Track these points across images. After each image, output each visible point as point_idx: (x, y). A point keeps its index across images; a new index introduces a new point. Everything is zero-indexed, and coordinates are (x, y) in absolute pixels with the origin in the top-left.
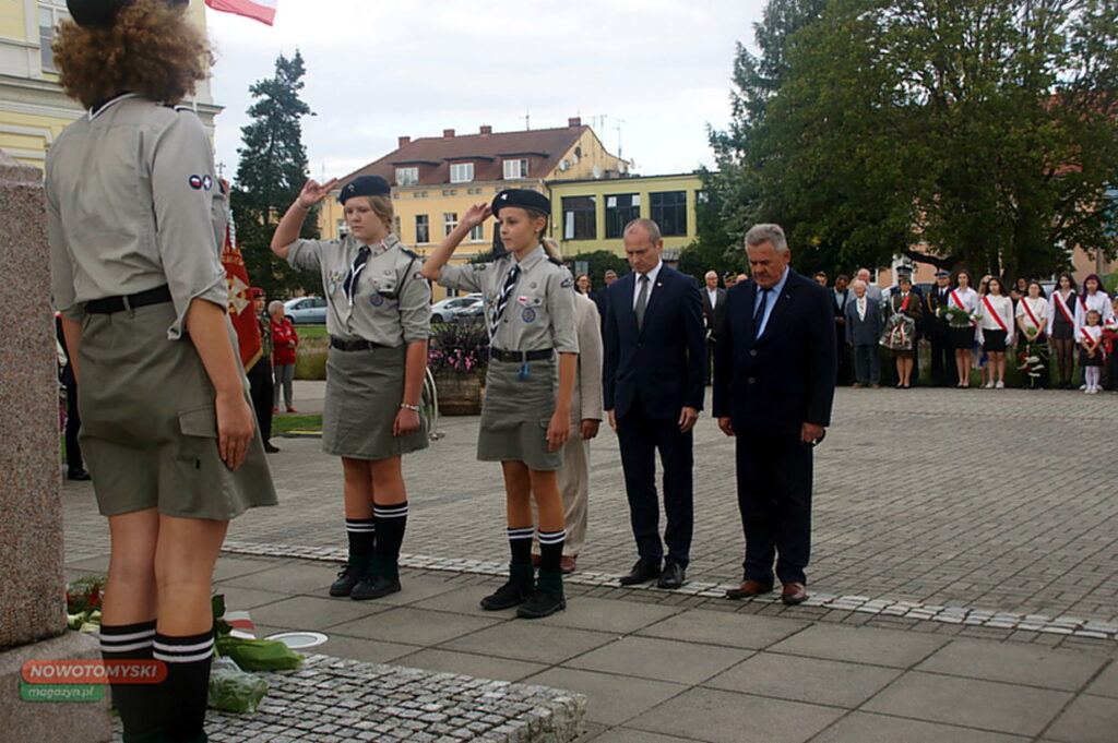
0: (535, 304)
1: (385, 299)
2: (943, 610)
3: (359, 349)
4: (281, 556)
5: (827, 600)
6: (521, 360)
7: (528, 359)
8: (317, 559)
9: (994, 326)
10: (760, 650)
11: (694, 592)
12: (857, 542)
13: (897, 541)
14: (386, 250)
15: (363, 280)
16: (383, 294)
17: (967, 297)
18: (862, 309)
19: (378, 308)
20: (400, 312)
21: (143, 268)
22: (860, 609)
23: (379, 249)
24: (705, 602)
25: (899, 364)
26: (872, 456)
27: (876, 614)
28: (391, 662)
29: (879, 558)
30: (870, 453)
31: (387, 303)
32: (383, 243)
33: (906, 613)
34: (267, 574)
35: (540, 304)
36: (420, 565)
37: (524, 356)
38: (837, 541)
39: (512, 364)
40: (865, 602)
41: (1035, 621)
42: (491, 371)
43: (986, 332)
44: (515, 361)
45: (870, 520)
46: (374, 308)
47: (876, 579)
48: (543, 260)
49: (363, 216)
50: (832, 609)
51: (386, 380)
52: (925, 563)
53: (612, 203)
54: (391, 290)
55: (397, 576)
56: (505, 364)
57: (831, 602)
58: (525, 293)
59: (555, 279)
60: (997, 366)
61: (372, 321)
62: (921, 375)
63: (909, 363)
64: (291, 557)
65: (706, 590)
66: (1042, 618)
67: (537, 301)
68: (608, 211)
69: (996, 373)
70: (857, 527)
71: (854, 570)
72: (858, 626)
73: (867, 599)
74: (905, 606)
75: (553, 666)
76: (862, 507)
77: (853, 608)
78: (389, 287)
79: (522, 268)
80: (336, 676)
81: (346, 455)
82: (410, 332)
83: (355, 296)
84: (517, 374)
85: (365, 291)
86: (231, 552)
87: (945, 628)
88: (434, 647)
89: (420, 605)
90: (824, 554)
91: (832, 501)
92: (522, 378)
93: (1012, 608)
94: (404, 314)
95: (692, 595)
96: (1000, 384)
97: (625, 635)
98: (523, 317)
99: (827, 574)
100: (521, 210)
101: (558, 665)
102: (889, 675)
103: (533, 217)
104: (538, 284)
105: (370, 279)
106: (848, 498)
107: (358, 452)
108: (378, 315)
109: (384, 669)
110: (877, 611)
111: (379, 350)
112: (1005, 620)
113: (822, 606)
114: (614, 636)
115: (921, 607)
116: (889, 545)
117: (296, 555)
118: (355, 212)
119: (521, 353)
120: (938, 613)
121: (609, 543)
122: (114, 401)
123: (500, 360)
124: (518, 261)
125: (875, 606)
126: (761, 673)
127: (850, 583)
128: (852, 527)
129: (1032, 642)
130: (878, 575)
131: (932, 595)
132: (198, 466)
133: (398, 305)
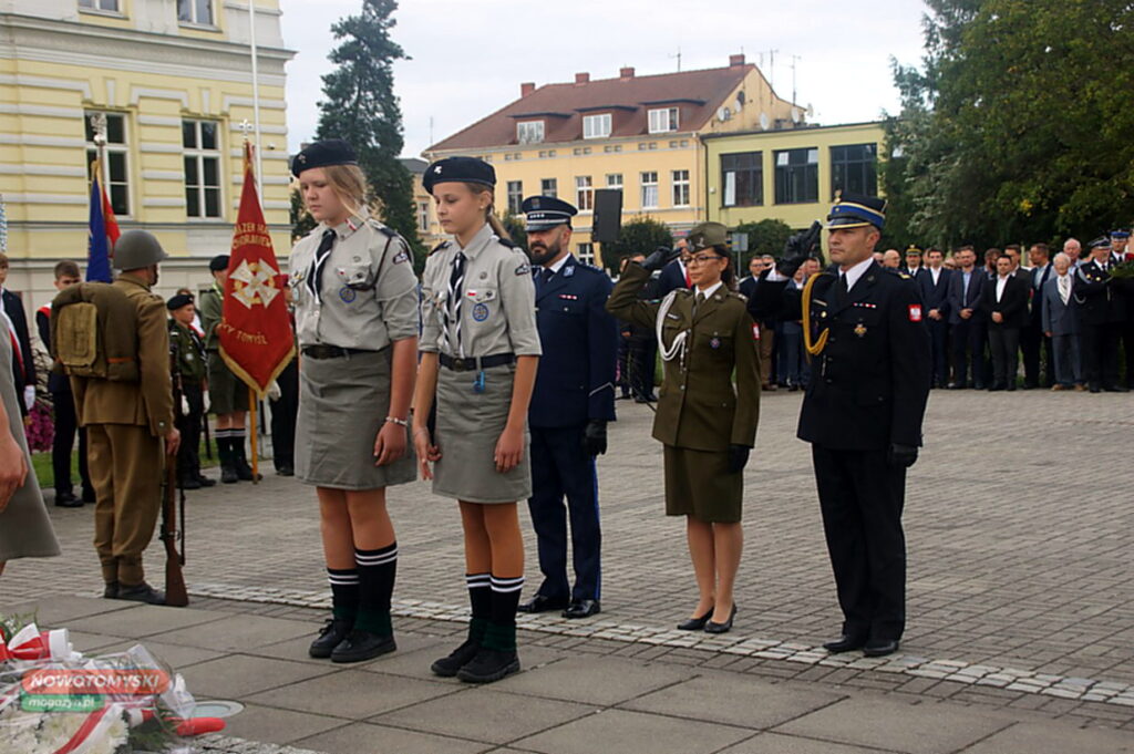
0: (487, 299)
1: (357, 292)
2: (1060, 682)
3: (332, 357)
4: (266, 602)
5: (912, 665)
6: (475, 368)
7: (483, 367)
8: (307, 606)
10: (764, 730)
11: (747, 652)
12: (982, 590)
13: (1036, 589)
14: (355, 231)
15: (328, 273)
16: (353, 287)
18: (1064, 290)
19: (352, 304)
20: (380, 304)
22: (952, 677)
23: (346, 231)
24: (759, 664)
26: (1045, 480)
27: (970, 684)
29: (1004, 611)
30: (1045, 475)
31: (361, 297)
32: (350, 223)
33: (1009, 684)
35: (493, 297)
37: (479, 363)
38: (958, 588)
39: (465, 373)
40: (960, 668)
42: (444, 382)
44: (469, 369)
45: (1012, 562)
46: (347, 306)
47: (988, 638)
48: (492, 242)
49: (322, 192)
50: (915, 677)
51: (368, 391)
52: (1063, 617)
54: (363, 280)
56: (457, 374)
57: (917, 668)
58: (474, 285)
59: (509, 263)
61: (346, 322)
64: (277, 603)
65: (764, 650)
67: (489, 294)
70: (990, 571)
71: (963, 626)
73: (964, 664)
74: (1011, 675)
75: (497, 747)
76: (1008, 545)
77: (941, 675)
78: (359, 276)
79: (467, 256)
81: (322, 485)
82: (396, 328)
83: (321, 293)
84: (472, 385)
85: (331, 282)
86: (209, 597)
88: (365, 721)
90: (933, 605)
91: (970, 537)
92: (478, 390)
94: (385, 305)
95: (744, 656)
97: (606, 708)
98: (474, 315)
99: (927, 631)
100: (461, 184)
101: (504, 745)
103: (475, 191)
104: (489, 275)
105: (336, 271)
106: (992, 534)
107: (336, 480)
108: (354, 313)
110: (972, 680)
111: (356, 358)
113: (903, 672)
114: (591, 709)
115: (1032, 677)
116: (1023, 594)
117: (283, 600)
118: (310, 187)
119: (474, 359)
120: (1052, 684)
121: (669, 588)
123: (451, 368)
124: (463, 248)
125: (970, 674)
127: (951, 644)
128: (983, 571)
130: (992, 634)
131: (1052, 662)
133: (374, 297)
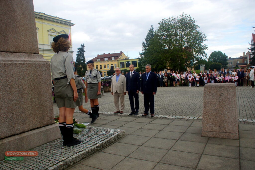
3: (92, 84)
9: (178, 78)
10: (148, 123)
12: (161, 108)
13: (166, 108)
14: (94, 70)
17: (174, 74)
18: (161, 76)
21: (62, 74)
25: (166, 83)
26: (162, 96)
28: (98, 127)
29: (164, 110)
33: (167, 117)
34: (81, 115)
36: (102, 113)
38: (158, 108)
41: (184, 117)
43: (177, 79)
45: (163, 105)
47: (164, 113)
50: (158, 117)
51: (96, 88)
52: (170, 110)
53: (127, 63)
54: (96, 76)
55: (99, 115)
60: (178, 83)
62: (169, 85)
63: (167, 83)
66: (185, 117)
68: (126, 64)
69: (178, 84)
70: (161, 106)
71: (160, 112)
72: (161, 119)
75: (120, 126)
76: (161, 103)
77: (161, 117)
80: (91, 129)
85: (92, 76)
87: (172, 119)
88: (104, 124)
89: (102, 119)
91: (157, 103)
93: (181, 116)
94: (98, 79)
95: (139, 116)
96: (179, 86)
97: (130, 122)
99: (157, 112)
101: (121, 126)
102: (165, 126)
106: (159, 102)
107: (92, 98)
108: (94, 79)
109: (97, 128)
111: (95, 84)
112: (180, 117)
113: (156, 117)
114: (128, 122)
120: (172, 117)
121: (128, 109)
122: (59, 92)
125: (163, 116)
126: (148, 126)
129: (184, 120)
131: (171, 115)
132: (70, 101)
